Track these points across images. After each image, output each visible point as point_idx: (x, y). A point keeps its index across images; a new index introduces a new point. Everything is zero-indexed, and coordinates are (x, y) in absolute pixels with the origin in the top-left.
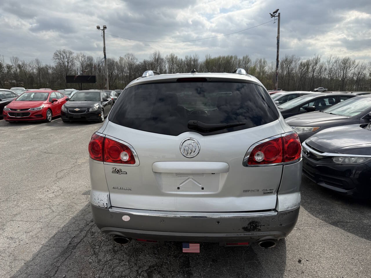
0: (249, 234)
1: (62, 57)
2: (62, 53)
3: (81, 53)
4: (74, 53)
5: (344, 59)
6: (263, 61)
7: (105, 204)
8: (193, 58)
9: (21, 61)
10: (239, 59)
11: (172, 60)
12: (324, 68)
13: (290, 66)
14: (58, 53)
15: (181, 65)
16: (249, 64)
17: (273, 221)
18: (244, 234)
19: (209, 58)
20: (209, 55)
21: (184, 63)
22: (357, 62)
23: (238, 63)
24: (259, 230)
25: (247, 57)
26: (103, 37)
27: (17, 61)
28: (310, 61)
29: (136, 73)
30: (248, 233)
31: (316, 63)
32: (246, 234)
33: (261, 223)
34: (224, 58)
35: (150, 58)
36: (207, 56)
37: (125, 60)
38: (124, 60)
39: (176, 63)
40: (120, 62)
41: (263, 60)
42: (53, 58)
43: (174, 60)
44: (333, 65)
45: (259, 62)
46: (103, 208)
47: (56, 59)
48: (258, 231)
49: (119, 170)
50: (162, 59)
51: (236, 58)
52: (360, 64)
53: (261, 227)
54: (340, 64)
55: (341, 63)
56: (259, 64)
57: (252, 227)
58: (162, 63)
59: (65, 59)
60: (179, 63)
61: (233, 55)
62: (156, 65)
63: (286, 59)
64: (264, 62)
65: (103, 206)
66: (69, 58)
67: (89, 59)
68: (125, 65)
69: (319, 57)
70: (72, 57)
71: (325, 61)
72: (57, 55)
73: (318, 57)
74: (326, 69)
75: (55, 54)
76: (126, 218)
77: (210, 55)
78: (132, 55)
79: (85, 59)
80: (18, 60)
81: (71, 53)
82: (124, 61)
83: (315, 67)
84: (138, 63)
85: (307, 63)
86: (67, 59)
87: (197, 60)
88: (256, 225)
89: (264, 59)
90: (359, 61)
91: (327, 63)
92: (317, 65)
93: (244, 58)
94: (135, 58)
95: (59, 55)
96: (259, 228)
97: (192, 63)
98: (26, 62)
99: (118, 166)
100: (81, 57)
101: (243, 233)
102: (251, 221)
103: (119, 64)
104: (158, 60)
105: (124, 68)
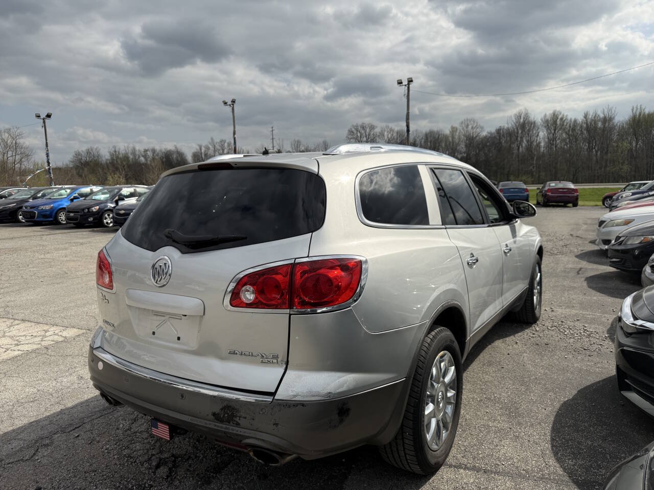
0: (222, 427)
1: (359, 134)
2: (359, 128)
3: (387, 127)
4: (376, 127)
8: (602, 116)
9: (304, 146)
11: (555, 122)
14: (353, 129)
15: (573, 130)
17: (261, 413)
18: (215, 425)
20: (641, 106)
21: (581, 127)
24: (238, 424)
26: (406, 97)
27: (298, 146)
29: (479, 151)
30: (220, 425)
32: (218, 426)
33: (240, 412)
35: (508, 124)
36: (635, 109)
37: (460, 131)
38: (458, 131)
39: (563, 128)
40: (452, 136)
42: (347, 137)
43: (559, 123)
47: (351, 138)
48: (235, 425)
49: (104, 297)
50: (533, 124)
53: (239, 419)
57: (226, 415)
58: (532, 130)
59: (363, 137)
60: (570, 127)
62: (520, 135)
66: (369, 135)
67: (400, 135)
68: (459, 139)
70: (373, 134)
72: (353, 132)
75: (349, 131)
76: (100, 365)
78: (474, 122)
79: (392, 135)
80: (300, 145)
81: (372, 127)
82: (459, 133)
84: (484, 134)
86: (366, 137)
87: (611, 119)
88: (233, 413)
94: (479, 125)
95: (355, 132)
96: (237, 419)
97: (600, 125)
98: (310, 146)
100: (388, 132)
101: (213, 423)
102: (225, 404)
103: (450, 139)
104: (525, 126)
105: (458, 144)
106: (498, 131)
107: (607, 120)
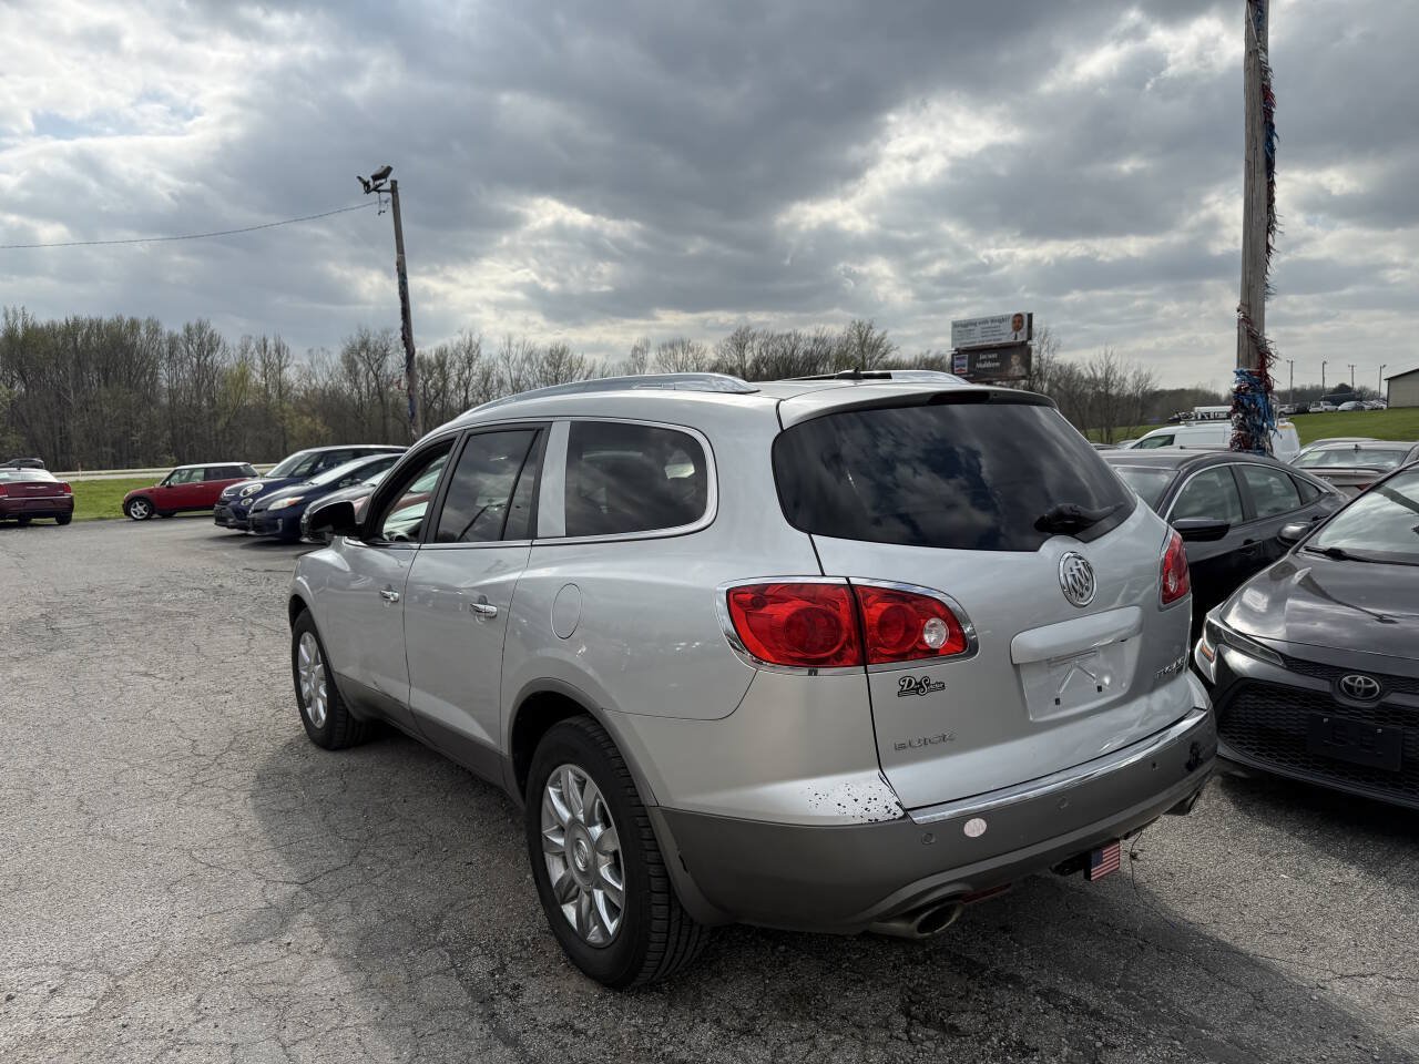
5: (551, 351)
6: (274, 348)
7: (895, 808)
10: (171, 333)
13: (380, 366)
16: (218, 356)
19: (25, 325)
23: (166, 348)
25: (201, 328)
28: (449, 352)
31: (470, 361)
34: (96, 327)
41: (271, 343)
45: (258, 347)
46: (889, 823)
49: (920, 683)
51: (154, 330)
52: (598, 368)
54: (542, 367)
55: (545, 364)
56: (256, 355)
61: (142, 318)
63: (364, 345)
64: (278, 351)
65: (891, 816)
69: (475, 339)
71: (495, 353)
73: (471, 341)
76: (975, 828)
77: (29, 312)
83: (467, 372)
85: (438, 360)
89: (275, 339)
90: (595, 361)
91: (500, 363)
92: (474, 368)
93: (188, 329)
99: (918, 670)
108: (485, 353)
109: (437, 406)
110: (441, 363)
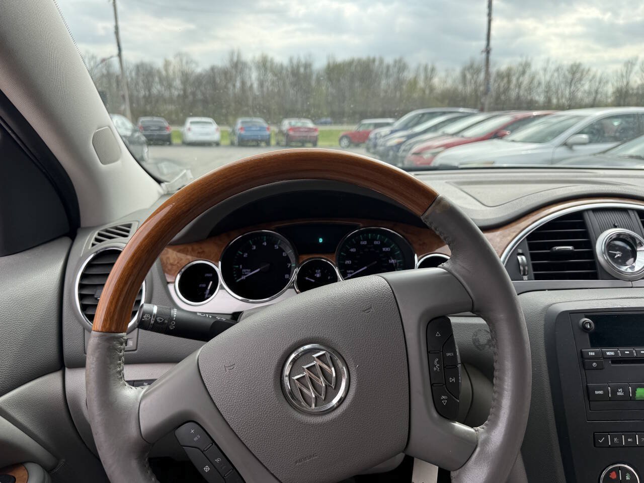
6: (430, 69)
8: (303, 62)
10: (386, 64)
11: (265, 65)
12: (536, 82)
13: (477, 77)
15: (281, 74)
16: (405, 74)
19: (334, 62)
21: (287, 70)
22: (594, 69)
23: (385, 71)
25: (401, 59)
28: (513, 68)
31: (524, 73)
37: (174, 65)
38: (172, 65)
39: (272, 71)
40: (166, 70)
41: (430, 67)
43: (268, 64)
44: (552, 76)
45: (423, 69)
50: (245, 64)
51: (381, 61)
52: (599, 75)
54: (565, 74)
55: (567, 73)
56: (423, 72)
58: (245, 71)
60: (278, 70)
61: (377, 57)
62: (233, 74)
63: (471, 65)
64: (432, 70)
68: (174, 72)
69: (529, 60)
71: (539, 67)
73: (526, 61)
74: (539, 84)
78: (188, 56)
79: (95, 62)
82: (174, 68)
83: (521, 79)
84: (199, 70)
85: (506, 73)
87: (311, 65)
90: (597, 71)
91: (541, 72)
92: (526, 76)
93: (395, 61)
94: (194, 61)
97: (302, 70)
103: (164, 73)
104: (237, 66)
105: (174, 79)
106: (213, 69)
107: (307, 66)
108: (533, 68)
109: (503, 97)
110: (508, 75)
